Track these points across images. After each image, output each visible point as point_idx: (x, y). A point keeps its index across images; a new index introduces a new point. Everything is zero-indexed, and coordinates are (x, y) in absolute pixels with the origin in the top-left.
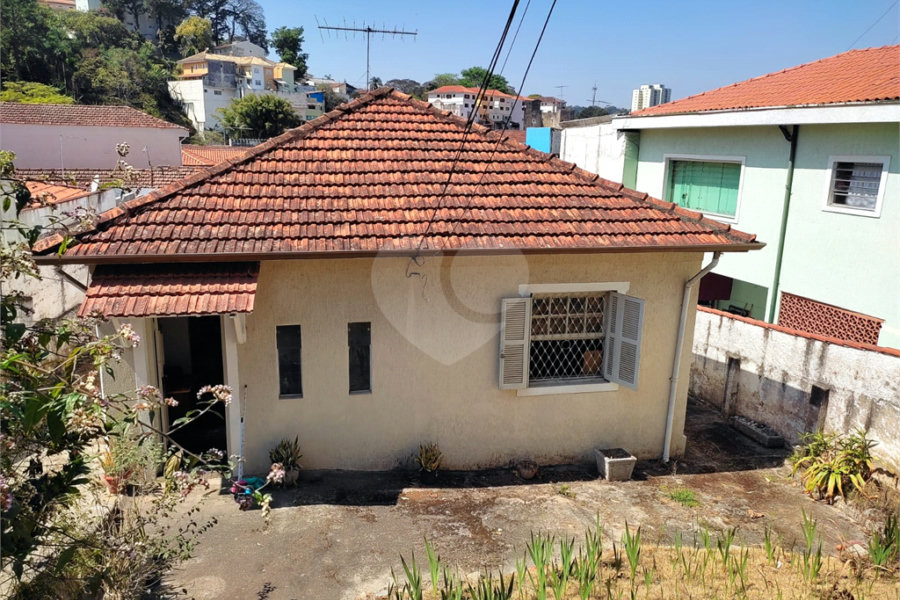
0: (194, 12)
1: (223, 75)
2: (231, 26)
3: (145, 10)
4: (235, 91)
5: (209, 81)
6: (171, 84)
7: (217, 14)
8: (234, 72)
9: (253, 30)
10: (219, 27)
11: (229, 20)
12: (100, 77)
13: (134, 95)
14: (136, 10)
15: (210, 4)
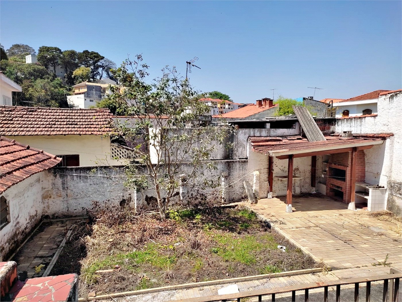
0: (83, 66)
1: (94, 92)
2: (101, 73)
3: (59, 64)
4: (100, 100)
5: (87, 95)
6: (68, 97)
7: (94, 67)
8: (100, 91)
9: (111, 74)
10: (95, 73)
11: (100, 70)
12: (30, 92)
13: (47, 101)
14: (54, 64)
15: (91, 62)
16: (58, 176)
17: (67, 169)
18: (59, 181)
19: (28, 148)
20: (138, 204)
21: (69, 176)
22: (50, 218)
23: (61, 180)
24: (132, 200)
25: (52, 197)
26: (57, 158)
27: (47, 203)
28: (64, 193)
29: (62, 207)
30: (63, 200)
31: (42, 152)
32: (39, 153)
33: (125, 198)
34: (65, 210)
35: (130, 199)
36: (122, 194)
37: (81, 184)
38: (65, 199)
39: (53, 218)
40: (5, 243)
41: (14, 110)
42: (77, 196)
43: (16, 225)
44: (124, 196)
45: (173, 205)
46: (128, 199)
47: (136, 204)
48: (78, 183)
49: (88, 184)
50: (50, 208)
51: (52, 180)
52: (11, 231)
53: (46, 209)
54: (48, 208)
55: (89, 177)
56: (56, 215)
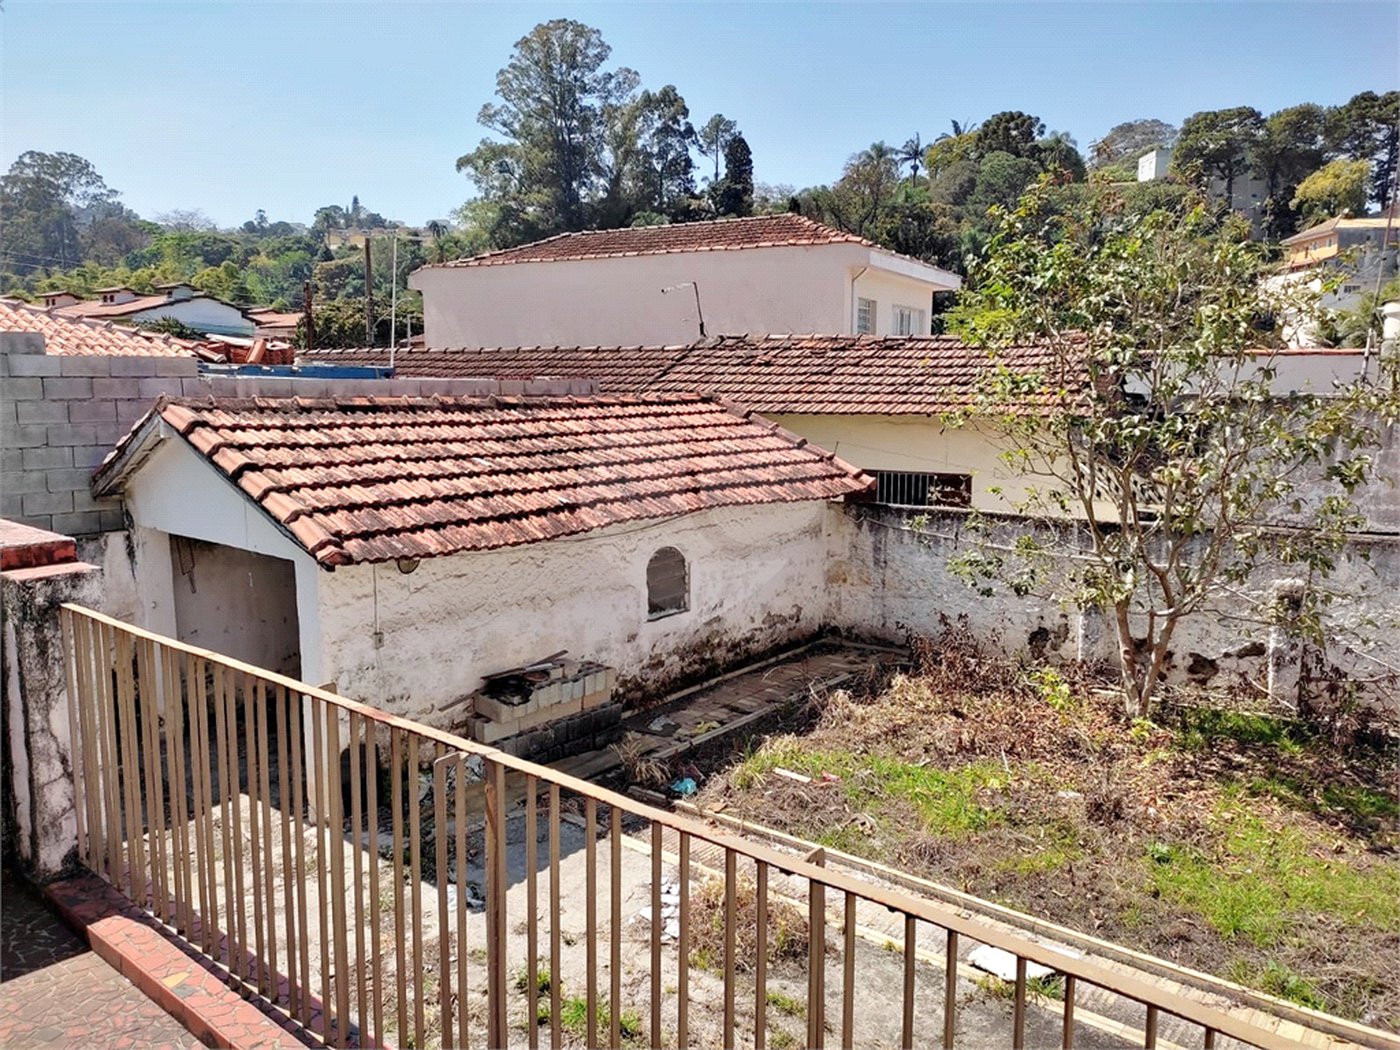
0: (1343, 157)
5: (1336, 268)
14: (1231, 170)
15: (1380, 136)
16: (865, 526)
17: (888, 510)
18: (866, 539)
19: (800, 446)
20: (1087, 652)
21: (891, 530)
22: (840, 636)
23: (872, 539)
24: (1070, 635)
25: (849, 581)
26: (865, 477)
27: (837, 594)
28: (876, 577)
29: (870, 613)
30: (871, 592)
31: (831, 458)
32: (821, 460)
33: (1047, 624)
34: (877, 623)
35: (1064, 632)
36: (1037, 609)
37: (921, 558)
38: (879, 592)
39: (847, 638)
40: (669, 655)
41: (854, 345)
42: (909, 589)
43: (709, 623)
44: (1045, 618)
45: (1231, 689)
46: (1056, 629)
47: (1080, 653)
48: (911, 553)
49: (939, 560)
50: (844, 609)
51: (852, 535)
52: (692, 631)
53: (834, 611)
54: (839, 609)
55: (943, 541)
56: (855, 631)
